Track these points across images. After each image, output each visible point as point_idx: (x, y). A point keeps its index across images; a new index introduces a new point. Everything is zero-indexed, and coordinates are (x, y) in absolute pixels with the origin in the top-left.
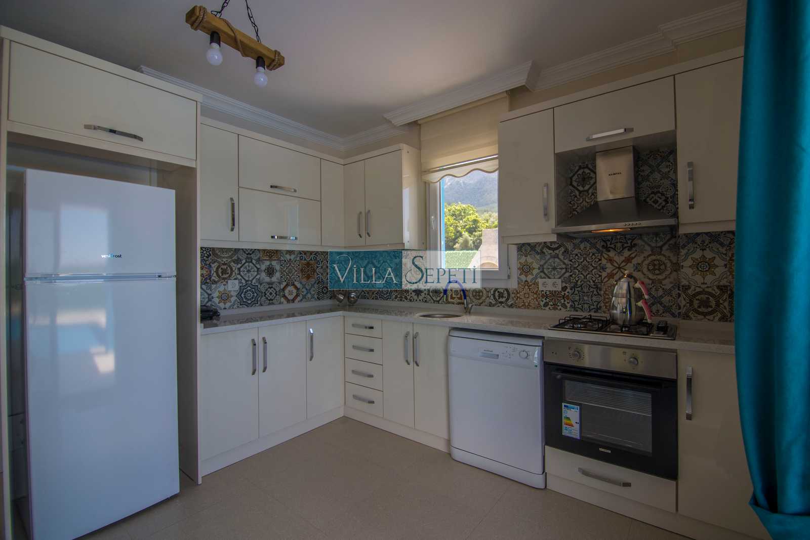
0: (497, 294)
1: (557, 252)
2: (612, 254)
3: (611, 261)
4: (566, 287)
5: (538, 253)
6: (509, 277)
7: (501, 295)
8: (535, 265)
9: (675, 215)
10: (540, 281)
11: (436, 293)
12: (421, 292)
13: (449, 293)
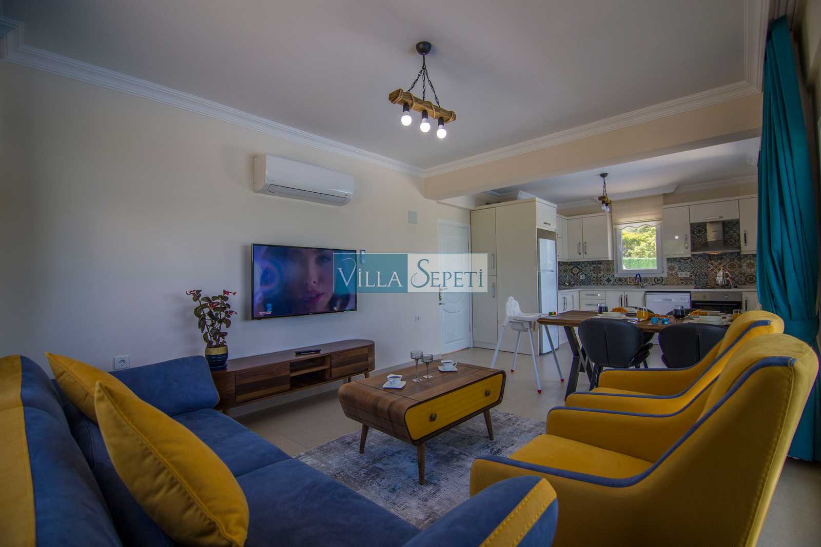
0: (656, 280)
1: (687, 261)
2: (713, 261)
3: (712, 264)
4: (692, 276)
5: (677, 261)
6: (663, 272)
7: (658, 280)
8: (676, 267)
9: (739, 247)
10: (679, 273)
11: (620, 280)
12: (611, 281)
13: (628, 280)
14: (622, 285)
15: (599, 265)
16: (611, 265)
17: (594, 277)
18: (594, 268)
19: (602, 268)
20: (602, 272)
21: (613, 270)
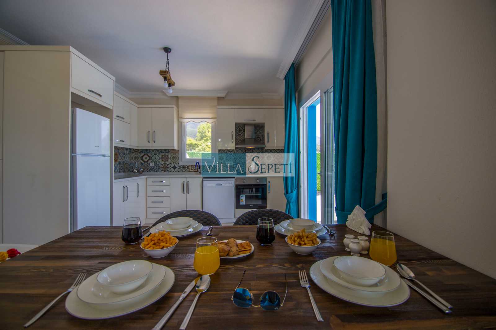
1: (232, 152)
9: (264, 144)
11: (184, 167)
12: (176, 168)
13: (190, 168)
14: (185, 171)
15: (167, 154)
16: (176, 154)
17: (162, 165)
18: (163, 156)
19: (169, 157)
20: (169, 160)
21: (179, 159)
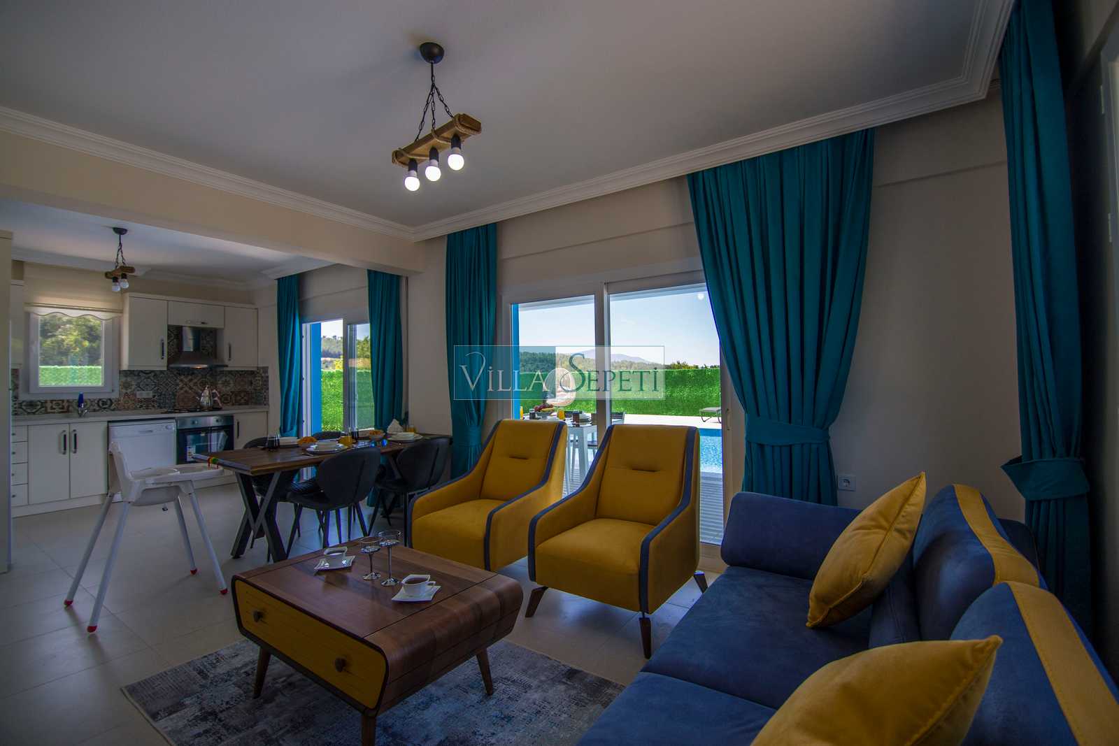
0: (101, 403)
4: (155, 396)
5: (135, 375)
6: (113, 391)
7: (104, 403)
8: (133, 383)
10: (138, 393)
11: (30, 406)
13: (49, 405)
14: (34, 413)
